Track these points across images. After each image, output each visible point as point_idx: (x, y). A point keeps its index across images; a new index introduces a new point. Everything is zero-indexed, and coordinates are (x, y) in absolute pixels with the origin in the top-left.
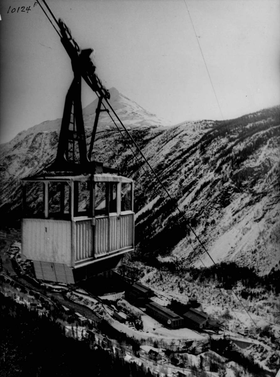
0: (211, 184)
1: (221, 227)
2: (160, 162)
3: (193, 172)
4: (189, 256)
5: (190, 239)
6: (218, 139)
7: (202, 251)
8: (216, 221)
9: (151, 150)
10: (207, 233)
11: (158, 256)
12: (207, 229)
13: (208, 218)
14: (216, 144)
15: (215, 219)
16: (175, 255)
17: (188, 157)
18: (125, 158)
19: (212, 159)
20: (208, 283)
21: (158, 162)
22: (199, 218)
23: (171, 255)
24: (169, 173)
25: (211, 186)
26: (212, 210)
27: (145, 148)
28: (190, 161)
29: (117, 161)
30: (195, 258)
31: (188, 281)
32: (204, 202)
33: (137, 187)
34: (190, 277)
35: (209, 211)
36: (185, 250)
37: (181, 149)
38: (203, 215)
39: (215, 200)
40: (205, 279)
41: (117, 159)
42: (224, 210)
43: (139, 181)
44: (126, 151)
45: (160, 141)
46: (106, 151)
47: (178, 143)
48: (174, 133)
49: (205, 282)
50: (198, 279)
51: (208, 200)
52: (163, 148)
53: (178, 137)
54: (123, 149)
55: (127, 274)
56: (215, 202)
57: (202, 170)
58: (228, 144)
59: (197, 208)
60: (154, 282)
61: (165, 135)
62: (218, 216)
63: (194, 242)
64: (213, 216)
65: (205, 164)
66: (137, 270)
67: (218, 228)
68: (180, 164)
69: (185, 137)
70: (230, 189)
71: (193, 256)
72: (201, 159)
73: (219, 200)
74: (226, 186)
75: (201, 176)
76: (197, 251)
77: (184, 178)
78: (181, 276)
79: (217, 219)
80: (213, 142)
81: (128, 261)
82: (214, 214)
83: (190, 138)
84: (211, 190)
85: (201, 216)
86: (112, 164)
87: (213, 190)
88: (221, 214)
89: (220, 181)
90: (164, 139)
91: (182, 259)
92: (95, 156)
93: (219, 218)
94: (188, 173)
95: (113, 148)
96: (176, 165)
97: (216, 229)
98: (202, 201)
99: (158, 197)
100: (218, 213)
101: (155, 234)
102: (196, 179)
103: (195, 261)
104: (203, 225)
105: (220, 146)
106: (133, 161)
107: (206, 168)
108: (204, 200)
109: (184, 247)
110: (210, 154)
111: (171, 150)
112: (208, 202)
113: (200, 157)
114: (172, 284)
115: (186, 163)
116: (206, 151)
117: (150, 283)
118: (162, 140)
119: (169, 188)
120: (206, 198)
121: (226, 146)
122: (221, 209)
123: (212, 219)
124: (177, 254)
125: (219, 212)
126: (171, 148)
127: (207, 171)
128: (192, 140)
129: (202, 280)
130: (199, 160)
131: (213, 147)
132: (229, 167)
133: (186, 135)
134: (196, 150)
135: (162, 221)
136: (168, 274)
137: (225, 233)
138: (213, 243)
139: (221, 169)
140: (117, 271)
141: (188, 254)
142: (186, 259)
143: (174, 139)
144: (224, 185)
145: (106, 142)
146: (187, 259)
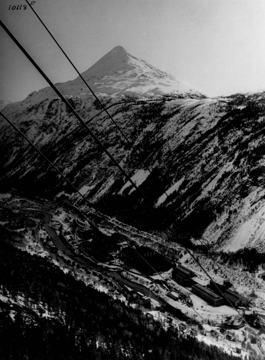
0: (231, 175)
1: (242, 216)
2: (181, 143)
3: (213, 158)
4: (218, 241)
5: (217, 225)
6: (234, 130)
7: (228, 236)
8: (238, 211)
9: (171, 129)
10: (231, 221)
11: (191, 238)
12: (231, 217)
13: (230, 206)
14: (233, 135)
15: (237, 209)
16: (205, 238)
17: (207, 142)
18: (146, 134)
19: (230, 149)
20: (236, 266)
21: (179, 143)
22: (222, 205)
23: (202, 238)
24: (191, 156)
25: (231, 177)
26: (233, 199)
27: (164, 126)
28: (209, 147)
29: (139, 137)
30: (223, 242)
31: (219, 263)
32: (226, 192)
33: (161, 165)
34: (221, 260)
35: (231, 200)
36: (214, 234)
37: (199, 131)
38: (226, 203)
39: (236, 191)
40: (234, 263)
41: (139, 135)
42: (243, 200)
43: (162, 159)
44: (146, 127)
45: (178, 121)
46: (127, 126)
47: (196, 126)
48: (191, 113)
49: (233, 265)
50: (228, 262)
51: (230, 190)
52: (183, 129)
53: (195, 119)
54: (143, 125)
55: (168, 254)
56: (235, 193)
57: (222, 159)
58: (244, 137)
59: (221, 196)
60: (192, 263)
61: (182, 114)
62: (239, 205)
63: (221, 228)
64: (234, 205)
65: (224, 154)
66: (176, 251)
67: (239, 217)
68: (200, 148)
69: (202, 120)
70: (248, 183)
71: (221, 241)
72: (220, 147)
73: (239, 191)
74: (245, 180)
75: (221, 165)
76: (224, 237)
77: (205, 163)
78: (213, 259)
79: (238, 208)
80: (230, 133)
81: (166, 241)
82: (235, 203)
83: (206, 121)
84: (232, 182)
85: (224, 204)
86: (135, 140)
87: (233, 182)
88: (241, 203)
89: (239, 174)
90: (182, 119)
91: (212, 242)
92: (118, 131)
93: (240, 208)
94: (209, 159)
95: (134, 123)
96: (196, 148)
97: (238, 217)
98: (225, 191)
99: (183, 179)
100: (238, 203)
101: (185, 217)
102: (217, 167)
103: (223, 245)
104: (227, 212)
105: (236, 137)
106: (155, 138)
107: (225, 157)
108: (226, 190)
109: (213, 232)
110: (228, 144)
111: (190, 132)
112: (230, 192)
113: (219, 146)
114: (207, 265)
115: (206, 149)
116: (224, 140)
117: (189, 264)
118: (180, 119)
119: (192, 171)
120: (228, 188)
121: (242, 138)
122: (241, 200)
123: (234, 208)
124: (207, 237)
125: (240, 202)
126: (190, 130)
127: (227, 161)
128: (209, 123)
129: (231, 264)
130: (218, 149)
131: (230, 137)
132: (246, 162)
133: (203, 118)
134: (214, 136)
135: (190, 204)
136: (203, 257)
137: (246, 222)
138: (237, 230)
139: (240, 162)
140: (158, 250)
141: (216, 239)
142: (215, 242)
143: (192, 120)
144: (243, 179)
145: (126, 117)
146: (217, 243)
